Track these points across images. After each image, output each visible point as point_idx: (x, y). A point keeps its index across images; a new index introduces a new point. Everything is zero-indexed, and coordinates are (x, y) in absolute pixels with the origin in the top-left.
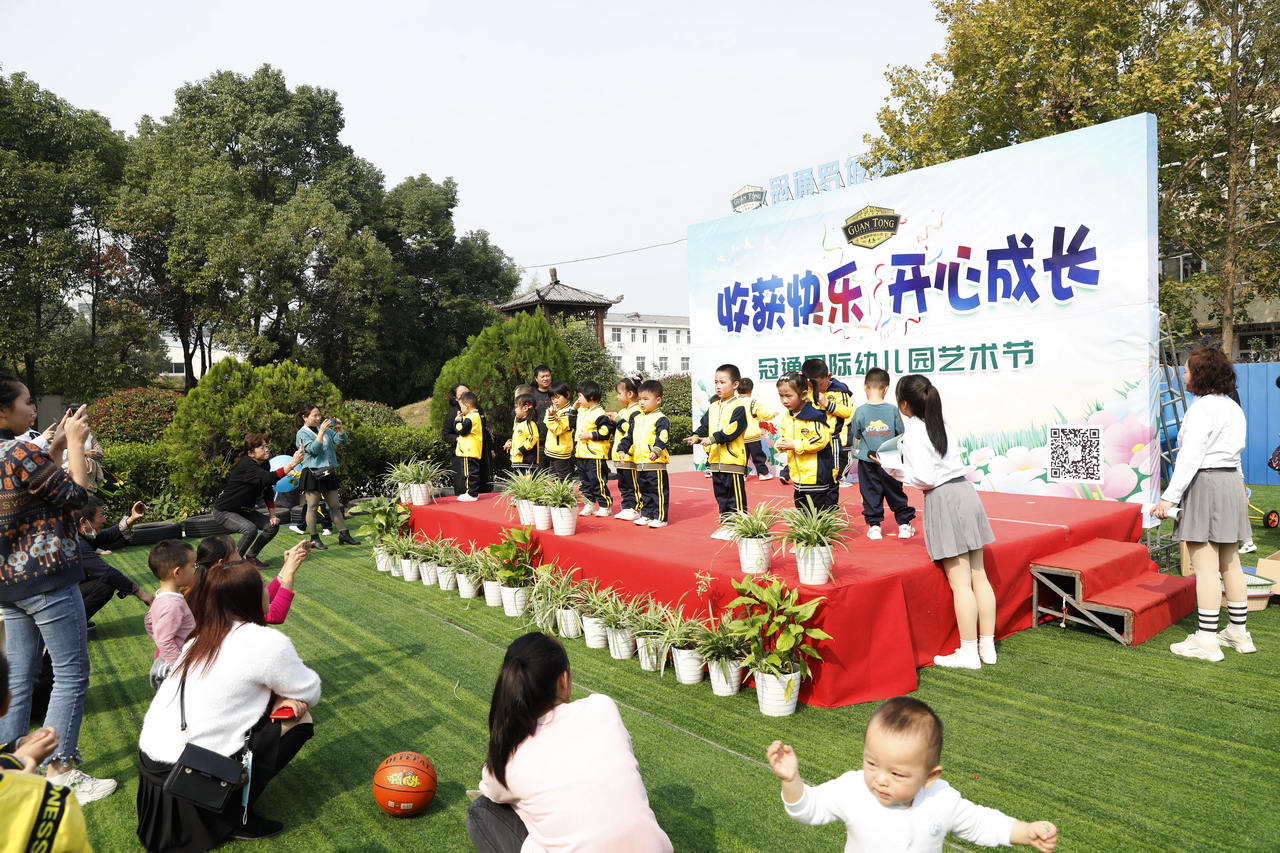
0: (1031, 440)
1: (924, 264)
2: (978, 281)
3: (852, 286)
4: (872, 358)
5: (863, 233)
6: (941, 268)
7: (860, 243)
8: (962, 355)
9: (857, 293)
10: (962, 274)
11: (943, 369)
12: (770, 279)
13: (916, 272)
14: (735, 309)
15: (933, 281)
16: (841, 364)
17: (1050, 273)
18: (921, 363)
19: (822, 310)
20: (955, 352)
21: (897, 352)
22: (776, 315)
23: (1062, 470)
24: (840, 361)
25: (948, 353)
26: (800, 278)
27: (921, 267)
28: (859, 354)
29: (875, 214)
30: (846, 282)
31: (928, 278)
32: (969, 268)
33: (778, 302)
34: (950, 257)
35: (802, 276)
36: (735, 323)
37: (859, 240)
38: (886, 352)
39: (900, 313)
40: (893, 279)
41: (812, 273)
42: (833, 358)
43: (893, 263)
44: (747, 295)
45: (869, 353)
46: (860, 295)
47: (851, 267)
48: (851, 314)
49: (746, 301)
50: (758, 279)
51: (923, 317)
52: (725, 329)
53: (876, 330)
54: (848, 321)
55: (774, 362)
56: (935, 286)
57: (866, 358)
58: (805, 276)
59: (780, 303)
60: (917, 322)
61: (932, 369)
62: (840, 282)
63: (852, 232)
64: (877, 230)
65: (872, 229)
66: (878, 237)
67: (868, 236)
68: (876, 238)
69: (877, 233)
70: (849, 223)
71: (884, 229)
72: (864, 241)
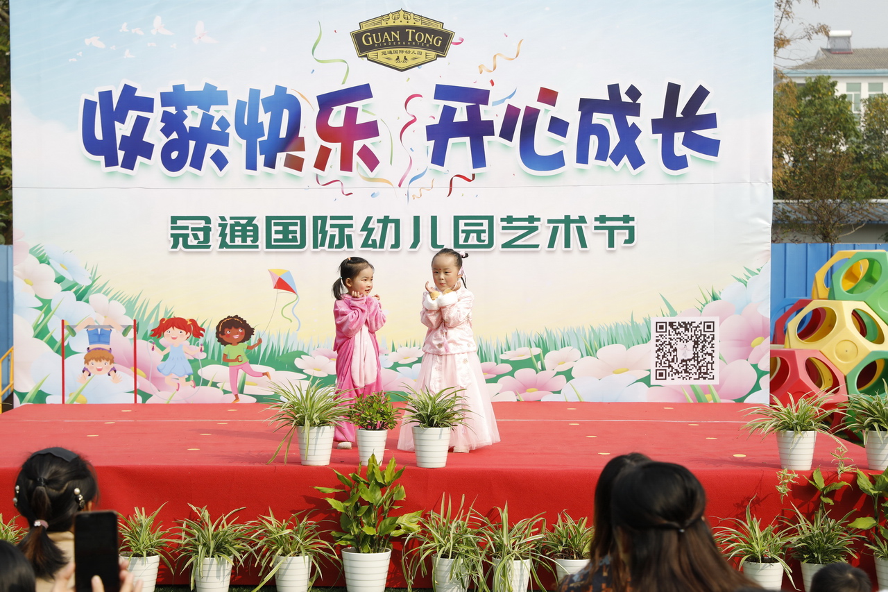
0: (631, 336)
1: (486, 103)
2: (564, 135)
3: (361, 119)
4: (391, 226)
5: (388, 46)
6: (512, 113)
7: (381, 58)
8: (536, 228)
9: (371, 130)
10: (542, 123)
11: (507, 245)
12: (201, 88)
13: (473, 112)
14: (123, 129)
15: (498, 128)
16: (336, 231)
17: (659, 136)
18: (473, 236)
19: (302, 148)
20: (526, 224)
21: (434, 219)
22: (211, 149)
23: (668, 370)
24: (332, 226)
25: (515, 224)
26: (262, 96)
27: (482, 107)
28: (369, 219)
29: (411, 23)
30: (351, 113)
31: (491, 122)
32: (553, 118)
33: (215, 127)
34: (526, 99)
35: (267, 92)
36: (121, 154)
37: (380, 54)
38: (417, 219)
39: (442, 165)
40: (434, 118)
41: (288, 92)
42: (320, 222)
43: (437, 97)
44: (151, 110)
45: (386, 218)
46: (377, 134)
47: (363, 92)
48: (356, 159)
49: (147, 120)
50: (175, 87)
51: (479, 174)
52: (99, 162)
53: (400, 186)
54: (350, 169)
55: (203, 222)
56: (501, 136)
57: (381, 225)
58: (273, 94)
59: (220, 130)
60: (469, 180)
61: (491, 244)
62: (339, 112)
63: (367, 41)
64: (411, 46)
65: (404, 43)
66: (414, 56)
67: (396, 52)
68: (409, 57)
69: (411, 50)
70: (365, 28)
71: (425, 47)
72: (389, 59)
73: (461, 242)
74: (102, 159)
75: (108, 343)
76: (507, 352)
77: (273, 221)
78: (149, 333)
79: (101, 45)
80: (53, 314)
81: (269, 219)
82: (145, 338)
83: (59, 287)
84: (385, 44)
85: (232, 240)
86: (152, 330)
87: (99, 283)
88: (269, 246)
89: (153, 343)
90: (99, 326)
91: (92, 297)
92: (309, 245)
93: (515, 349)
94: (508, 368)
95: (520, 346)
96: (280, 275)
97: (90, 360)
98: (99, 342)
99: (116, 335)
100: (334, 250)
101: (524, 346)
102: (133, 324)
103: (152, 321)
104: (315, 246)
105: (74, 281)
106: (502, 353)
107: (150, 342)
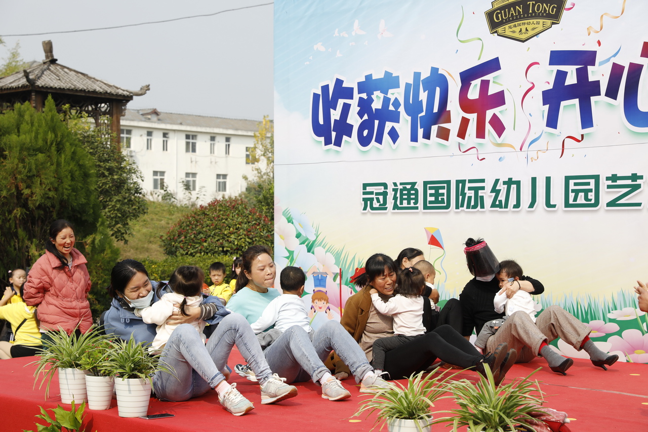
1: (593, 64)
3: (492, 90)
4: (514, 187)
5: (513, 20)
6: (617, 70)
7: (508, 33)
8: (639, 186)
9: (499, 99)
10: (646, 79)
11: (611, 204)
12: (382, 76)
13: (582, 74)
14: (335, 115)
15: (603, 88)
16: (472, 193)
18: (582, 195)
19: (449, 121)
20: (629, 182)
21: (548, 180)
22: (388, 126)
24: (470, 189)
25: (619, 182)
26: (422, 78)
27: (590, 68)
28: (497, 181)
30: (485, 85)
31: (598, 82)
34: (630, 56)
35: (425, 74)
36: (334, 134)
37: (507, 29)
38: (534, 180)
39: (556, 128)
40: (549, 83)
41: (440, 72)
42: (460, 185)
43: (551, 63)
44: (352, 98)
45: (510, 179)
46: (503, 103)
47: (493, 65)
48: (488, 127)
49: (349, 105)
50: (366, 77)
51: (587, 134)
52: (321, 142)
53: (521, 149)
54: (484, 137)
55: (383, 187)
56: (607, 95)
57: (506, 186)
58: (429, 75)
59: (394, 110)
60: (578, 141)
61: (596, 204)
62: (476, 85)
63: (498, 18)
64: (532, 17)
65: (526, 16)
66: (533, 26)
67: (519, 25)
68: (530, 27)
69: (531, 21)
70: (496, 7)
71: (542, 17)
72: (514, 32)
73: (571, 202)
74: (322, 139)
75: (325, 286)
76: (614, 311)
77: (428, 186)
78: (349, 279)
79: (322, 49)
80: (295, 262)
81: (426, 183)
82: (346, 284)
83: (297, 241)
84: (511, 19)
85: (401, 203)
86: (351, 278)
87: (320, 238)
88: (425, 207)
89: (351, 288)
90: (320, 273)
91: (316, 249)
92: (453, 207)
93: (621, 309)
94: (615, 327)
95: (625, 306)
96: (432, 233)
97: (315, 300)
98: (320, 285)
99: (329, 280)
100: (470, 210)
101: (630, 306)
102: (339, 272)
103: (351, 270)
104: (457, 207)
105: (306, 236)
106: (609, 312)
107: (350, 287)
